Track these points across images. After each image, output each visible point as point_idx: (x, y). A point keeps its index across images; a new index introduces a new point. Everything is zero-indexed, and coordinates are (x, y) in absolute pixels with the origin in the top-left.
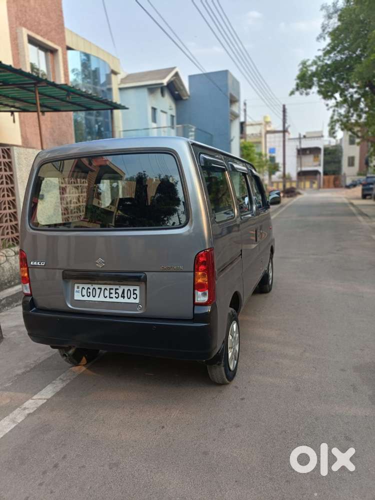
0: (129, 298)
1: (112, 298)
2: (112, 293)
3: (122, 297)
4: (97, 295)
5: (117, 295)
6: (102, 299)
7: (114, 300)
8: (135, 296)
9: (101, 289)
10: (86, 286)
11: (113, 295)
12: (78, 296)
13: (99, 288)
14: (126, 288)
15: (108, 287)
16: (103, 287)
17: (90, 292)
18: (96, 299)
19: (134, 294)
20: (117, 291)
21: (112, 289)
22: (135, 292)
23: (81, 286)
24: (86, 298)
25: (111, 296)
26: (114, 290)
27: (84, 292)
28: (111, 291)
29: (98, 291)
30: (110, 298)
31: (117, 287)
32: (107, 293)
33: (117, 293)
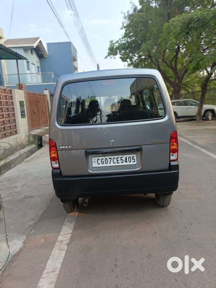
0: (130, 162)
1: (119, 163)
2: (118, 160)
3: (125, 162)
4: (109, 162)
5: (122, 161)
6: (112, 164)
7: (121, 164)
8: (134, 160)
9: (111, 159)
10: (100, 158)
11: (120, 161)
12: (95, 165)
13: (109, 158)
14: (128, 156)
15: (116, 157)
16: (112, 157)
17: (103, 161)
18: (108, 165)
19: (133, 159)
20: (122, 159)
21: (119, 158)
22: (134, 158)
23: (97, 158)
24: (101, 165)
25: (118, 162)
26: (120, 158)
27: (100, 162)
28: (118, 159)
29: (109, 160)
30: (117, 163)
31: (122, 156)
32: (115, 161)
33: (122, 160)
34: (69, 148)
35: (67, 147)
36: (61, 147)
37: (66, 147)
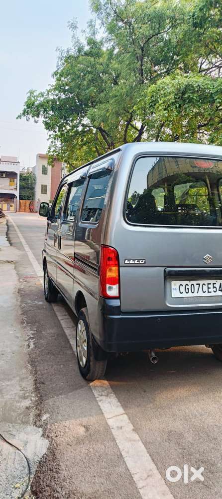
1: (210, 292)
2: (210, 288)
3: (219, 290)
4: (196, 291)
5: (215, 289)
6: (201, 294)
7: (213, 294)
9: (199, 284)
10: (184, 283)
11: (212, 290)
12: (175, 294)
13: (197, 284)
15: (206, 282)
16: (201, 282)
17: (188, 289)
18: (195, 294)
20: (215, 285)
21: (210, 284)
23: (178, 283)
24: (184, 295)
25: (210, 290)
26: (212, 285)
27: (182, 289)
28: (210, 286)
29: (196, 287)
30: (208, 292)
31: (214, 281)
32: (205, 288)
33: (215, 287)
34: (139, 263)
35: (138, 261)
36: (127, 261)
37: (136, 262)
